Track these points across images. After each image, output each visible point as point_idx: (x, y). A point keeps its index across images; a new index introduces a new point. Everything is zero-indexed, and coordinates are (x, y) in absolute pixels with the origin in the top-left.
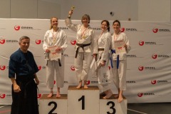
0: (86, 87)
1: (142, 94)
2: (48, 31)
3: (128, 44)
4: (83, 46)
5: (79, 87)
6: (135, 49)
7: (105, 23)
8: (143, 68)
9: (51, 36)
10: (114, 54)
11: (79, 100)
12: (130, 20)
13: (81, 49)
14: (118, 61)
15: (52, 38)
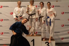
0: (35, 35)
1: (63, 38)
2: (16, 8)
3: (55, 13)
4: (31, 15)
5: (31, 35)
6: (60, 16)
7: (41, 3)
8: (63, 25)
9: (17, 10)
10: (48, 19)
11: (32, 41)
12: (57, 1)
13: (30, 17)
14: (50, 22)
15: (18, 11)
